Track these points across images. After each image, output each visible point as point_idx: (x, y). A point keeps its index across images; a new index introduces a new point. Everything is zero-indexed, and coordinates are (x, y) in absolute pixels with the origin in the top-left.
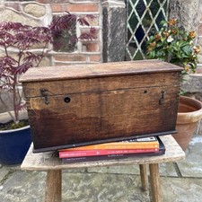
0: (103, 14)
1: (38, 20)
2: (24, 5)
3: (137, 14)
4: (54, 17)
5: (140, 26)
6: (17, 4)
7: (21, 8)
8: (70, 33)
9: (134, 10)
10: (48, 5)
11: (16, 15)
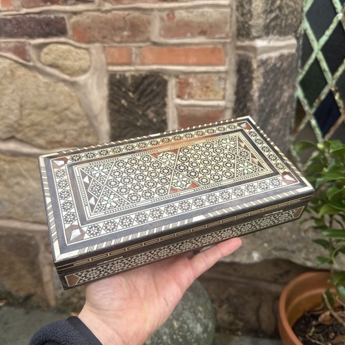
0: (239, 71)
1: (73, 84)
2: (40, 47)
3: (324, 65)
4: (112, 76)
5: (331, 94)
6: (24, 44)
7: (32, 53)
8: (151, 115)
9: (317, 53)
10: (96, 48)
11: (21, 71)
